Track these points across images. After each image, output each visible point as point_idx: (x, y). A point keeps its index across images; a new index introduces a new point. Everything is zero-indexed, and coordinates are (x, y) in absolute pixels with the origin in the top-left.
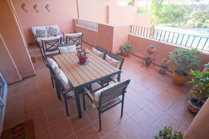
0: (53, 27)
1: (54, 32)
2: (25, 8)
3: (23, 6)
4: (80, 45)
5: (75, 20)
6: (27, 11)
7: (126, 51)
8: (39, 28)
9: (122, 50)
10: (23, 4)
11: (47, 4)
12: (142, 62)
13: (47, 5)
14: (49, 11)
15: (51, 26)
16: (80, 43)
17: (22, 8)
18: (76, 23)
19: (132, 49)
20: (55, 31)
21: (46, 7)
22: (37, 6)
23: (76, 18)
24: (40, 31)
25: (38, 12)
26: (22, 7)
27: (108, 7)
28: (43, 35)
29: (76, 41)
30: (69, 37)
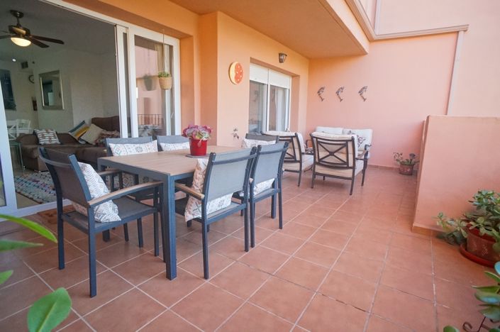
3: (320, 91)
6: (323, 100)
10: (322, 88)
11: (364, 86)
15: (352, 131)
17: (318, 94)
21: (361, 92)
22: (344, 90)
25: (341, 100)
26: (318, 92)
29: (335, 154)
30: (317, 138)
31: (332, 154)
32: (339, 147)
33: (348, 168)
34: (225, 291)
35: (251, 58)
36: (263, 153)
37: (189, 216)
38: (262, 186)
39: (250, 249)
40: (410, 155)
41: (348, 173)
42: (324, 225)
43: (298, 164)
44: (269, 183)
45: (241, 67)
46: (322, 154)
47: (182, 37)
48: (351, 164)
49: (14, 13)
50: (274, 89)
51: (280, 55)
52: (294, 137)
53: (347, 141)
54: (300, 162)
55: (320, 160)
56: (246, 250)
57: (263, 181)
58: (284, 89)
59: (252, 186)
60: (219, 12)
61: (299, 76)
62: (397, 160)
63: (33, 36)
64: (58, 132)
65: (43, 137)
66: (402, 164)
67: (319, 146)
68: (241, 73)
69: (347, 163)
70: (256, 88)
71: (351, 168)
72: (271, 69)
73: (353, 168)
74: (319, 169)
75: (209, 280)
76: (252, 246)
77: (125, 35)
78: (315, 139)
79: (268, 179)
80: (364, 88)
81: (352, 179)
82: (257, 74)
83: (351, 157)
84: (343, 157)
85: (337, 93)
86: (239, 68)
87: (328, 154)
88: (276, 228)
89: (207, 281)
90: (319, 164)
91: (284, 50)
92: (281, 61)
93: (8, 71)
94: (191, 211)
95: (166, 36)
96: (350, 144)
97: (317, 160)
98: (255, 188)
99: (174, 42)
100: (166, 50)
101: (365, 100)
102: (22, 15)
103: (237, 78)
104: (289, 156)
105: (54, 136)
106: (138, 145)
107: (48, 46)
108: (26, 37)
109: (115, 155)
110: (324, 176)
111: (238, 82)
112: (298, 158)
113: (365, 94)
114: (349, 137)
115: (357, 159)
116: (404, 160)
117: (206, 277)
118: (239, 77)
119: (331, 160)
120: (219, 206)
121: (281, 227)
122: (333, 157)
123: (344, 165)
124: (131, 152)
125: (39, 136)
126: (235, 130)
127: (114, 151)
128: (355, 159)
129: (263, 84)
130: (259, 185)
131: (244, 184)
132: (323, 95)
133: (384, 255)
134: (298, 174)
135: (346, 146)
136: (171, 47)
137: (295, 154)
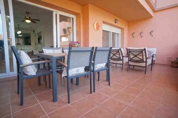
6: (134, 37)
20: (149, 53)
21: (150, 33)
22: (143, 33)
26: (132, 34)
29: (137, 56)
30: (129, 50)
31: (136, 56)
32: (139, 53)
33: (144, 62)
34: (75, 110)
35: (103, 21)
36: (98, 50)
37: (63, 75)
38: (100, 65)
39: (93, 93)
40: (176, 58)
41: (144, 64)
42: (130, 85)
43: (122, 61)
44: (103, 65)
45: (98, 24)
46: (132, 57)
47: (77, 15)
48: (145, 60)
49: (27, 13)
50: (114, 34)
51: (115, 20)
52: (119, 49)
53: (142, 50)
54: (123, 60)
55: (131, 59)
56: (91, 93)
57: (100, 64)
58: (118, 34)
59: (93, 64)
60: (89, 4)
61: (124, 28)
62: (169, 61)
63: (31, 19)
64: (40, 51)
65: (35, 52)
66: (172, 62)
67: (130, 53)
68: (99, 27)
69: (143, 60)
70: (106, 33)
71: (145, 62)
72: (112, 26)
73: (146, 62)
74: (131, 63)
75: (70, 104)
76: (94, 92)
77: (56, 15)
78: (128, 50)
79: (102, 63)
80: (152, 31)
81: (146, 67)
82: (106, 27)
83: (144, 57)
84: (141, 57)
85: (140, 34)
86: (98, 25)
87: (134, 56)
88: (107, 85)
89: (69, 104)
90: (130, 61)
91: (117, 18)
92: (116, 22)
93: (30, 34)
94: (64, 73)
95: (70, 14)
96: (144, 52)
97: (130, 59)
98: (95, 66)
99: (74, 17)
100: (71, 19)
101: (152, 36)
102: (29, 13)
103: (97, 28)
104: (118, 58)
105: (38, 52)
106: (54, 50)
107: (36, 23)
108: (29, 19)
109: (44, 53)
110: (134, 66)
111: (98, 30)
112: (121, 59)
113: (152, 34)
114: (143, 48)
115: (148, 58)
116: (173, 60)
117: (69, 103)
118: (98, 28)
119: (136, 59)
120: (77, 72)
121: (109, 85)
123: (142, 61)
124: (50, 52)
125: (34, 52)
127: (44, 52)
128: (146, 58)
129: (109, 32)
130: (97, 65)
131: (89, 63)
132: (134, 35)
133: (160, 101)
134: (122, 65)
135: (142, 52)
136: (73, 19)
137: (120, 57)
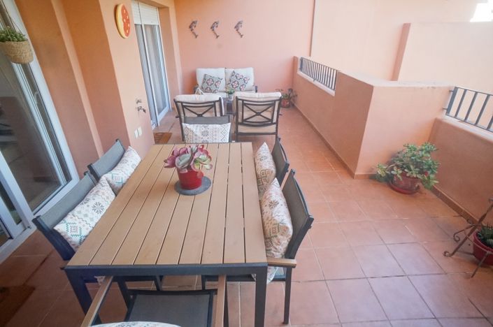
0: (241, 72)
1: (238, 83)
2: (196, 30)
3: (192, 26)
4: (275, 126)
5: (297, 58)
6: (196, 36)
7: (404, 175)
8: (212, 72)
9: (392, 169)
10: (194, 22)
11: (239, 20)
12: (459, 235)
13: (239, 23)
14: (242, 36)
15: (235, 71)
16: (275, 121)
17: (190, 29)
18: (299, 67)
19: (433, 173)
20: (241, 82)
21: (237, 27)
22: (219, 25)
23: (301, 53)
24: (212, 78)
25: (217, 37)
26: (190, 27)
27: (406, 28)
28: (213, 88)
29: (262, 114)
33: (272, 124)
40: (289, 90)
41: (272, 129)
45: (127, 12)
46: (246, 114)
52: (216, 101)
61: (167, 8)
68: (128, 21)
69: (271, 120)
72: (140, 2)
73: (276, 123)
74: (242, 129)
84: (268, 115)
85: (212, 28)
86: (124, 13)
87: (254, 114)
96: (277, 104)
113: (241, 30)
118: (127, 27)
119: (258, 119)
122: (260, 117)
123: (269, 122)
126: (138, 102)
135: (274, 105)
